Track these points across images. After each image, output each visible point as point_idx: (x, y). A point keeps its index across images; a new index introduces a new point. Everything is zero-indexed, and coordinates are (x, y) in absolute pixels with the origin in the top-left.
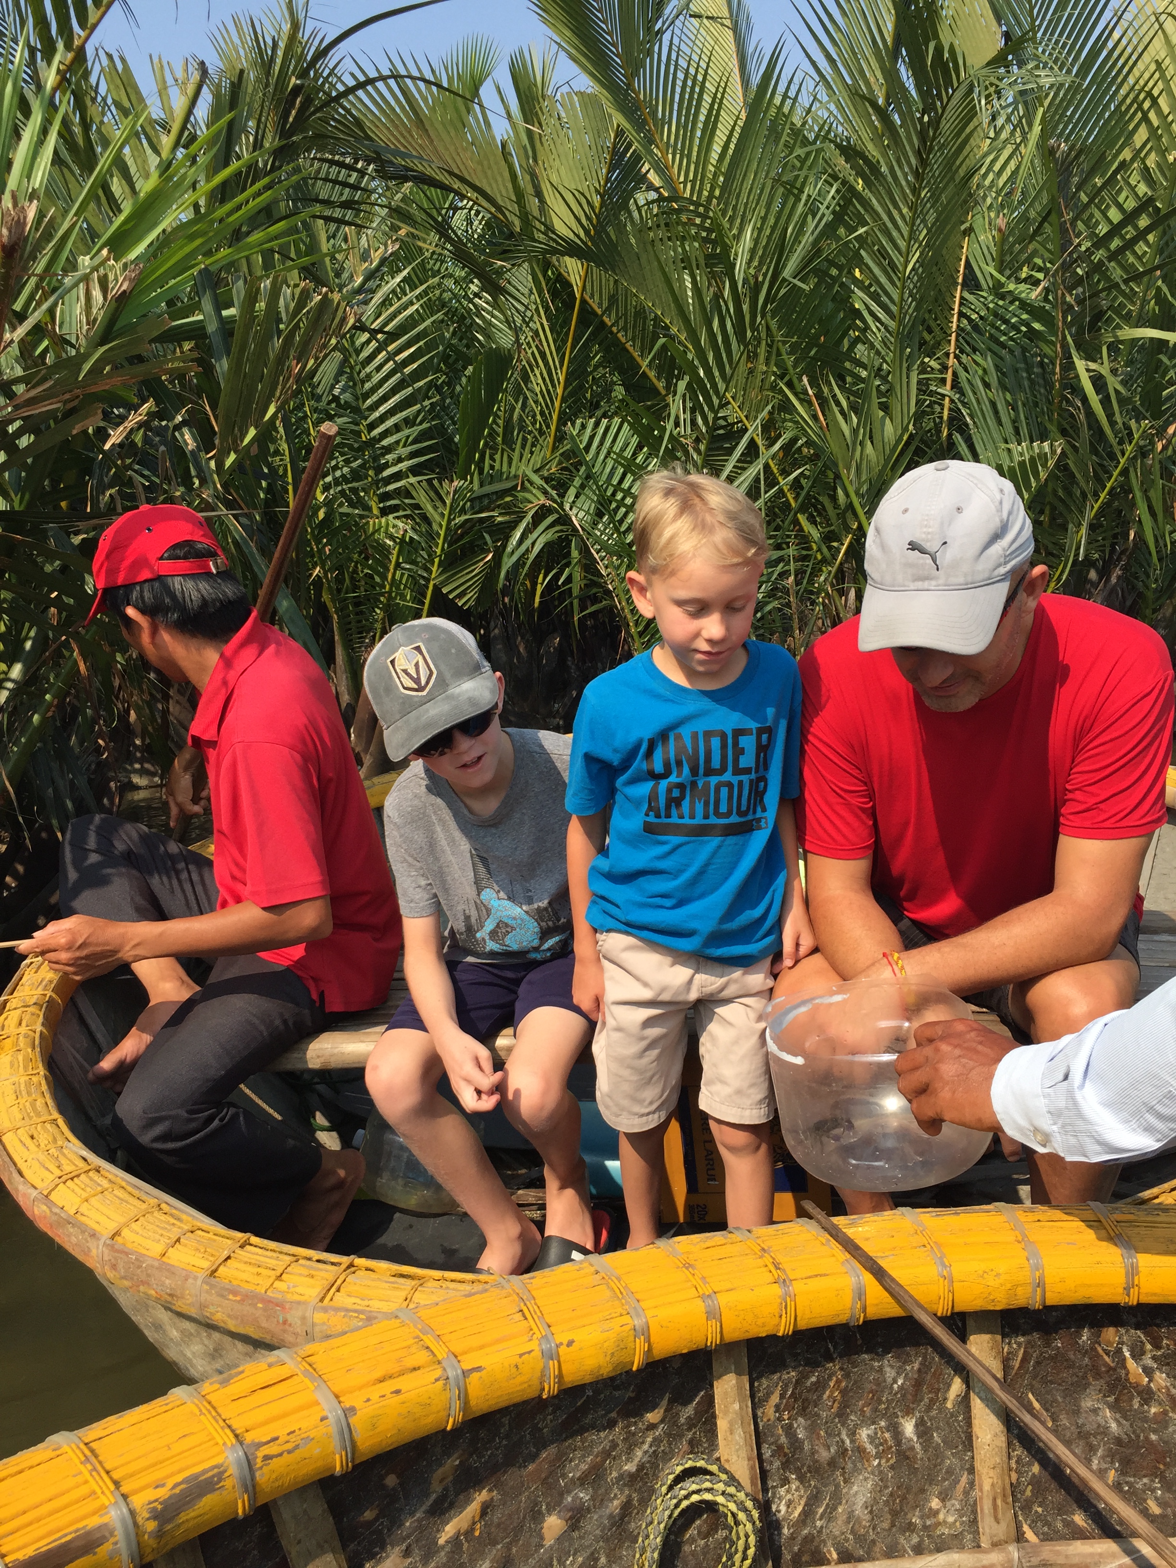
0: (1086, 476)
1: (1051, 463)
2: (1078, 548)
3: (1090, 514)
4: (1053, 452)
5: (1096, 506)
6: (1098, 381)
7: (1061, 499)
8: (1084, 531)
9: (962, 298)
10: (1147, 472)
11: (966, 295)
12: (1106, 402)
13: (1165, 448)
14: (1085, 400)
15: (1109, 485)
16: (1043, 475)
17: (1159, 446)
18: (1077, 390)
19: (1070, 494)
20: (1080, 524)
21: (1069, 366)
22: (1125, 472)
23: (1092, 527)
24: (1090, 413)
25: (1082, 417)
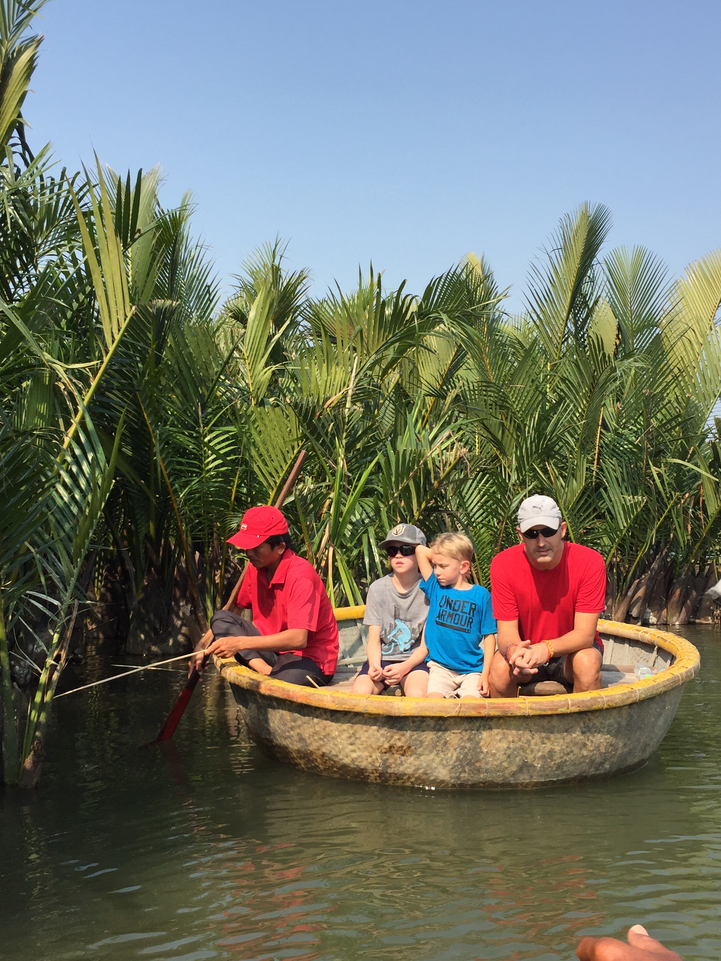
0: (655, 511)
1: (642, 505)
2: (652, 538)
3: (656, 526)
4: (643, 501)
5: (659, 523)
6: (660, 475)
7: (645, 519)
8: (654, 532)
9: (601, 432)
10: (678, 511)
11: (602, 430)
12: (662, 483)
13: (684, 502)
14: (654, 481)
15: (664, 516)
16: (639, 510)
17: (683, 501)
18: (652, 477)
19: (649, 517)
20: (652, 530)
21: (648, 467)
22: (670, 511)
23: (657, 532)
24: (656, 485)
25: (653, 488)
